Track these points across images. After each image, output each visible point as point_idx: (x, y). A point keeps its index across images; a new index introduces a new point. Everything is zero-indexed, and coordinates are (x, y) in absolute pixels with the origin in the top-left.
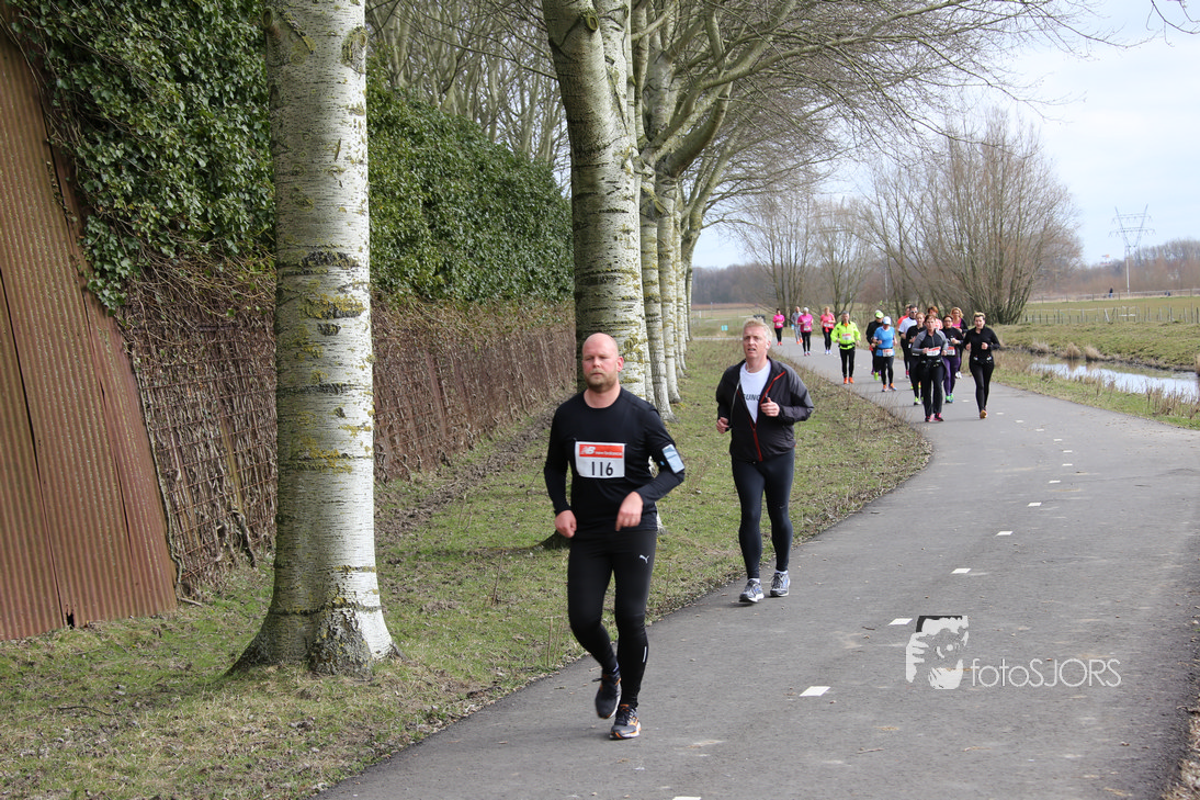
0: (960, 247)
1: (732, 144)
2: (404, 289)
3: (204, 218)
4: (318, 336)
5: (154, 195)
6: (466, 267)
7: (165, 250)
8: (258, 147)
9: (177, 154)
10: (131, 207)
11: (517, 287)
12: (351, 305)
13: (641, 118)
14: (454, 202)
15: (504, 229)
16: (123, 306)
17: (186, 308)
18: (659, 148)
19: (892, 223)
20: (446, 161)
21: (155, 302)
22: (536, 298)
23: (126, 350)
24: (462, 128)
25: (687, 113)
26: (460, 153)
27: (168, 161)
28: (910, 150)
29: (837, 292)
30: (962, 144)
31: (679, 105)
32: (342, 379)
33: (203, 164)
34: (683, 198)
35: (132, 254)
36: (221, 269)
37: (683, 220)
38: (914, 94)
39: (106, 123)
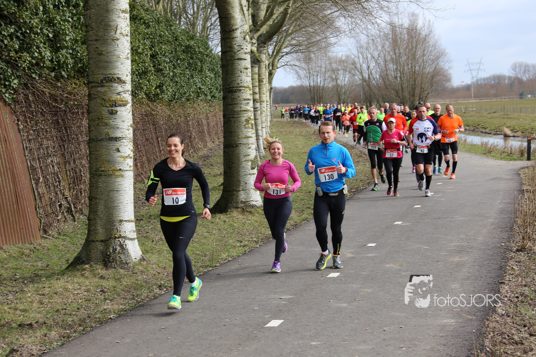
0: (396, 78)
1: (292, 28)
2: (142, 95)
3: (51, 61)
4: (107, 115)
5: (28, 50)
6: (170, 86)
7: (34, 76)
8: (75, 28)
9: (39, 31)
10: (18, 55)
11: (193, 95)
12: (123, 101)
13: (250, 16)
14: (164, 55)
15: (187, 68)
16: (14, 101)
17: (43, 103)
18: (259, 30)
19: (365, 66)
20: (160, 36)
21: (29, 100)
22: (201, 100)
23: (16, 122)
24: (167, 21)
25: (272, 14)
26: (166, 32)
27: (35, 34)
28: (374, 31)
29: (339, 98)
30: (398, 29)
31: (267, 11)
32: (119, 135)
33: (51, 35)
34: (269, 54)
35: (18, 77)
36: (59, 85)
37: (269, 65)
38: (376, 6)
39: (6, 16)
